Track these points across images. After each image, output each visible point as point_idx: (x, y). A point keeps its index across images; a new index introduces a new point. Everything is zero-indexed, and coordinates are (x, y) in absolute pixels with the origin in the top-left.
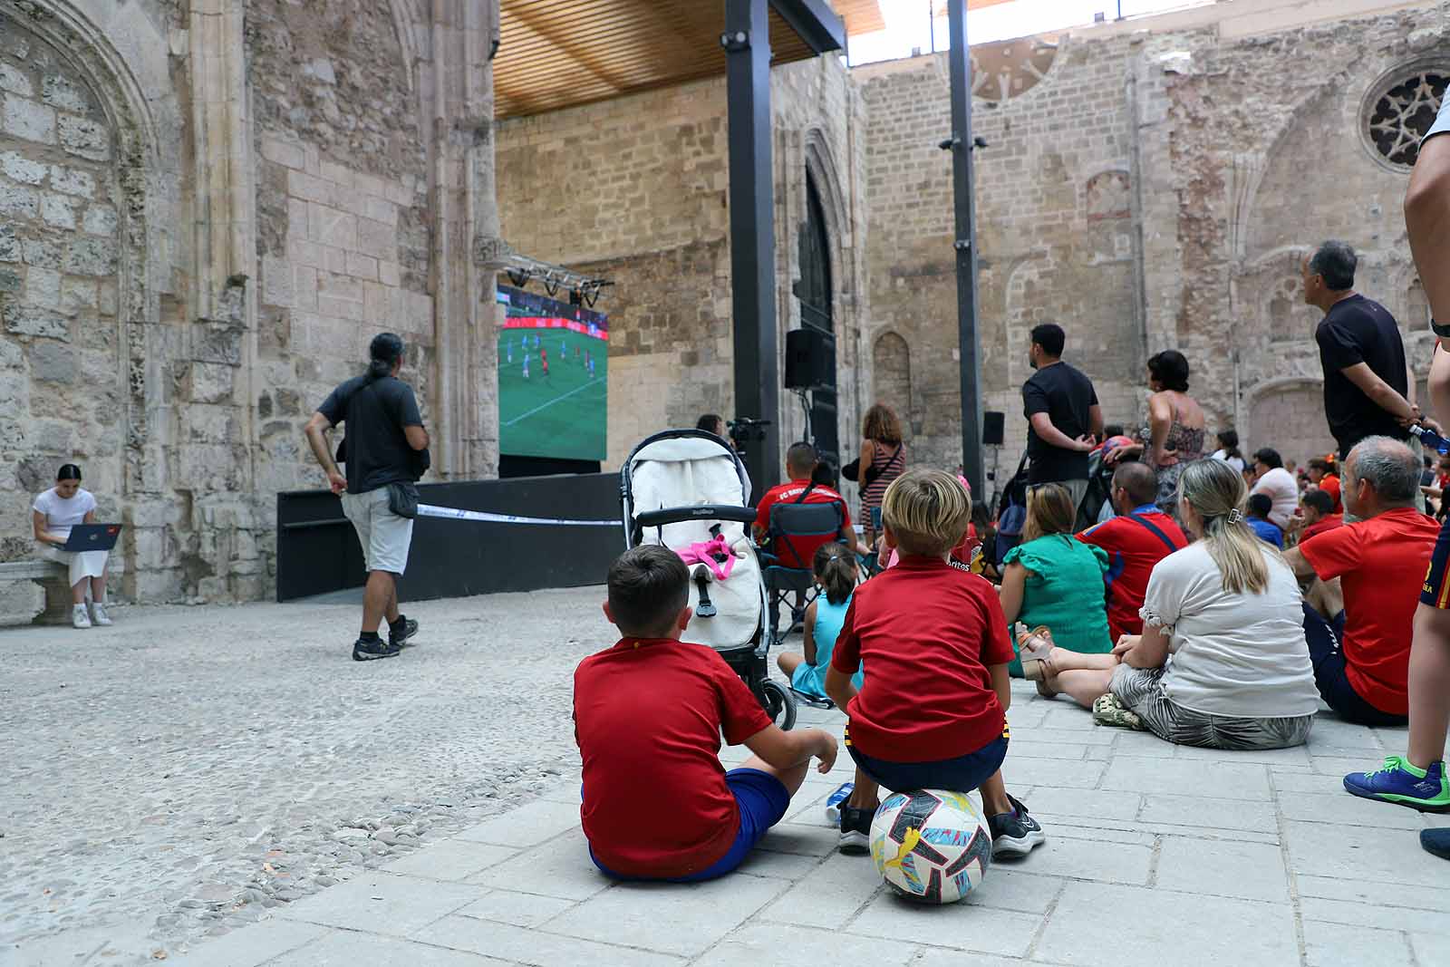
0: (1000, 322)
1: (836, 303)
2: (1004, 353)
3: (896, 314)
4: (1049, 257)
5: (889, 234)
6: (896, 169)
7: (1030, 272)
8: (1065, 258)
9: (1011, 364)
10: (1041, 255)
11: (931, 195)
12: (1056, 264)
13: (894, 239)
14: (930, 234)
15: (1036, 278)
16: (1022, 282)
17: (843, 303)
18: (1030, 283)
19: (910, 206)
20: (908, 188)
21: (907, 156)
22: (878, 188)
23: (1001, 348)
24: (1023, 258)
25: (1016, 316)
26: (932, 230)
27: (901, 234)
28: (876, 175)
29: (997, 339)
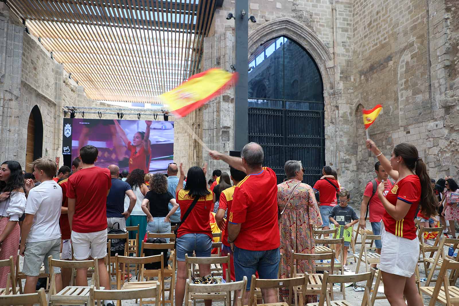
0: (396, 89)
1: (326, 95)
2: (397, 108)
3: (362, 94)
4: (415, 45)
5: (359, 54)
6: (361, 19)
7: (407, 57)
8: (422, 43)
9: (400, 113)
10: (412, 45)
11: (372, 28)
12: (418, 48)
13: (360, 56)
14: (372, 49)
15: (409, 60)
16: (404, 63)
17: (330, 95)
18: (407, 63)
19: (365, 37)
20: (365, 28)
21: (364, 12)
22: (356, 32)
23: (396, 105)
24: (404, 50)
25: (402, 85)
26: (373, 47)
27: (363, 52)
28: (355, 27)
29: (395, 100)
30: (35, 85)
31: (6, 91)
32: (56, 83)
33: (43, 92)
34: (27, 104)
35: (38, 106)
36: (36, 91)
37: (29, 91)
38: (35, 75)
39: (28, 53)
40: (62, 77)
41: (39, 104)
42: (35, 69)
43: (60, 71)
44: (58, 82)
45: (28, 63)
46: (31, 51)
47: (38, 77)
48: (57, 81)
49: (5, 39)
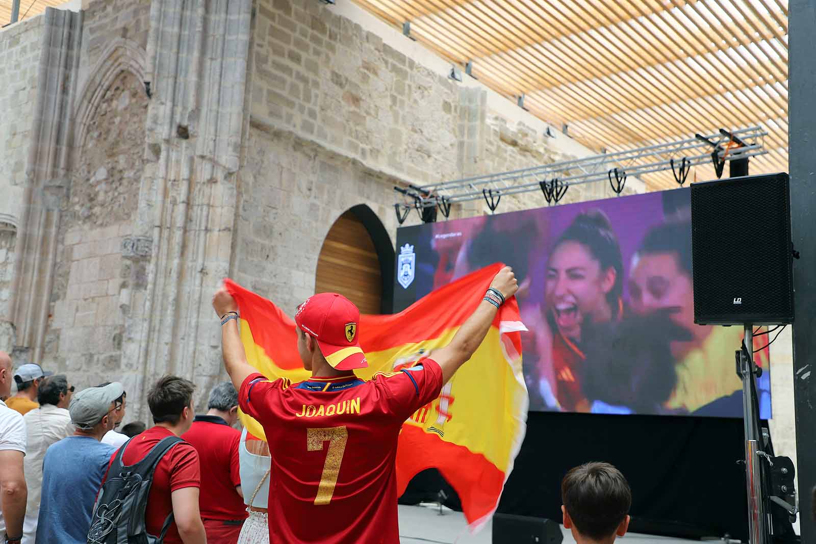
30: (354, 147)
31: (203, 157)
32: (461, 144)
33: (400, 168)
34: (312, 200)
35: (374, 207)
36: (354, 162)
37: (323, 163)
38: (358, 119)
39: (317, 53)
40: (478, 123)
41: (376, 201)
42: (356, 100)
43: (473, 106)
44: (466, 139)
45: (316, 84)
46: (332, 49)
47: (369, 123)
48: (463, 136)
49: (200, 11)
